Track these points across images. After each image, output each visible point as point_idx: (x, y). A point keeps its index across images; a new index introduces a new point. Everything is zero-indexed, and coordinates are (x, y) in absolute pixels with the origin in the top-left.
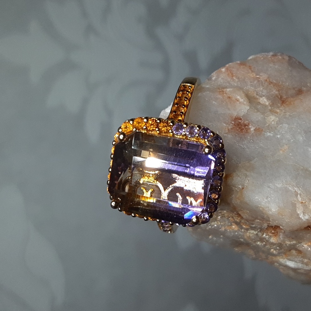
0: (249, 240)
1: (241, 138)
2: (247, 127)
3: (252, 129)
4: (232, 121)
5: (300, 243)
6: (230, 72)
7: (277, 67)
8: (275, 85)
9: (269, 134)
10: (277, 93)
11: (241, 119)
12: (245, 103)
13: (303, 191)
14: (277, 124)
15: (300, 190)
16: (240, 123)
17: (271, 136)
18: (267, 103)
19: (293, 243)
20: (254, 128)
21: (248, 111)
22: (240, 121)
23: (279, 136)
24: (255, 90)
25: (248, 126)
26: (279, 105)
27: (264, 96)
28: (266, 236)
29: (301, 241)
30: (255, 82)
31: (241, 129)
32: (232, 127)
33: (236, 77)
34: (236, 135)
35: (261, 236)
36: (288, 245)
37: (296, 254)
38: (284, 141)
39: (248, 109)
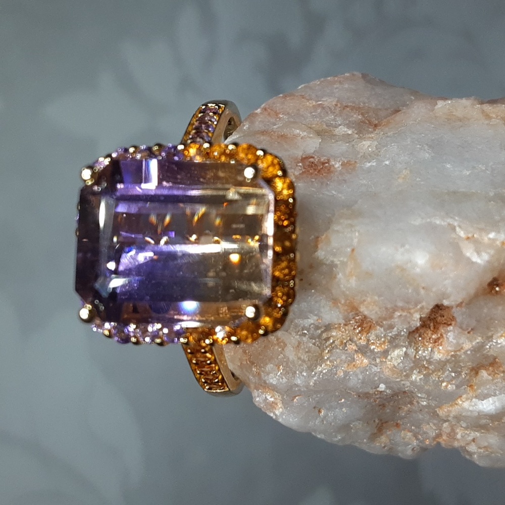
0: (395, 376)
1: (322, 183)
2: (327, 165)
3: (337, 166)
4: (299, 163)
5: (490, 338)
6: (271, 110)
7: (346, 86)
8: (353, 108)
9: (368, 165)
10: (360, 117)
11: (313, 157)
12: (311, 135)
13: (461, 220)
14: (377, 149)
15: (456, 220)
16: (312, 163)
17: (374, 166)
18: (350, 132)
19: (478, 343)
20: (340, 163)
21: (320, 144)
22: (312, 160)
23: (387, 163)
24: (323, 121)
25: (329, 163)
26: (370, 130)
27: (340, 125)
28: (424, 352)
29: (490, 334)
30: (319, 111)
31: (317, 171)
32: (301, 172)
33: (283, 114)
34: (312, 181)
35: (415, 356)
36: (469, 352)
37: (490, 378)
38: (399, 166)
39: (320, 143)
